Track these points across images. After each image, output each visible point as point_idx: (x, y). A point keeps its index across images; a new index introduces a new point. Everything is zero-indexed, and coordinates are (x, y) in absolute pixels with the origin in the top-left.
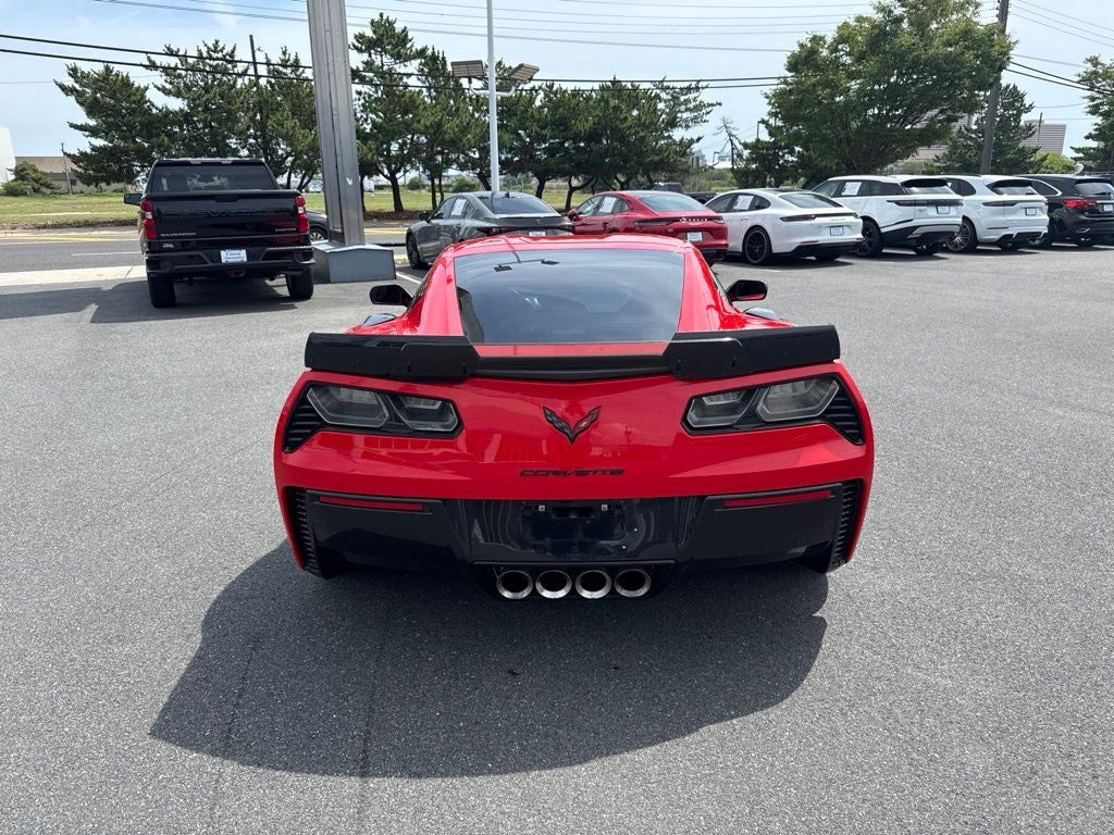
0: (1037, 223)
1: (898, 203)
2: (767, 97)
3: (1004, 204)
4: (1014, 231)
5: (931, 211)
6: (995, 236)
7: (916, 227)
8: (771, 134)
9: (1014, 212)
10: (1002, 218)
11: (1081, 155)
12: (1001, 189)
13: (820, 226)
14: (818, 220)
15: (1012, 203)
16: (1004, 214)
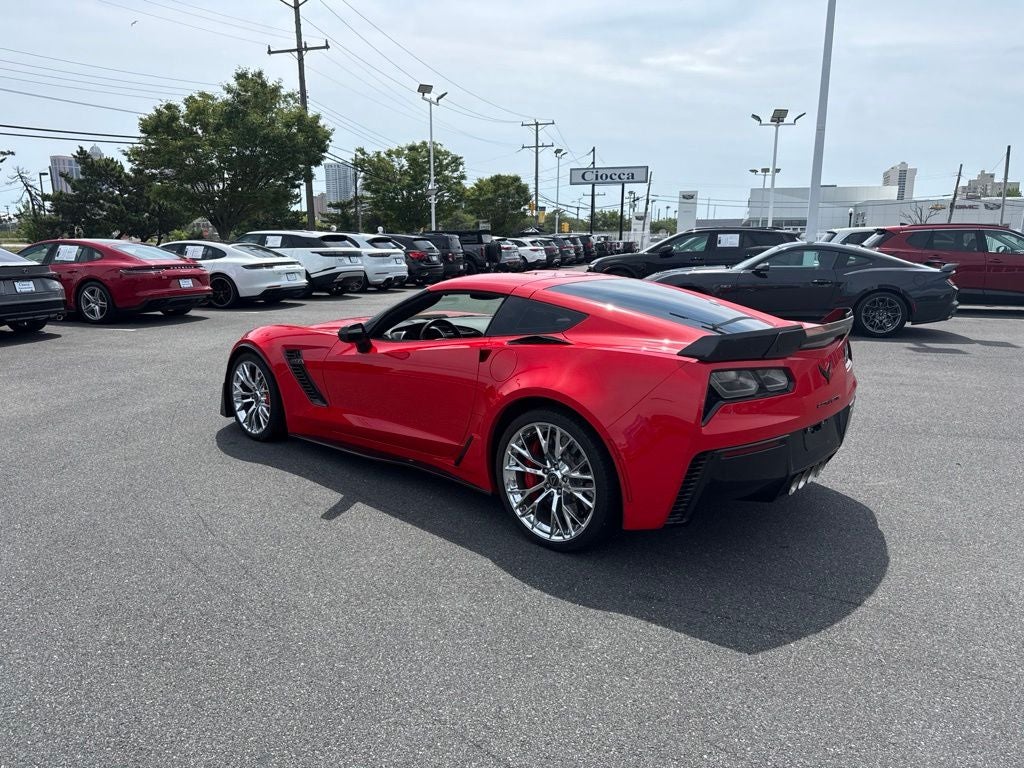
0: (402, 269)
1: (321, 253)
2: (125, 154)
3: (382, 255)
4: (391, 275)
5: (346, 260)
6: (381, 279)
7: (340, 273)
8: (74, 188)
9: (389, 262)
10: (383, 266)
11: (326, 219)
12: (377, 244)
13: (279, 273)
14: (276, 268)
15: (388, 255)
16: (384, 262)
